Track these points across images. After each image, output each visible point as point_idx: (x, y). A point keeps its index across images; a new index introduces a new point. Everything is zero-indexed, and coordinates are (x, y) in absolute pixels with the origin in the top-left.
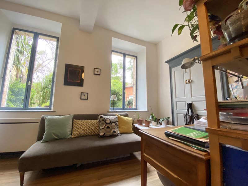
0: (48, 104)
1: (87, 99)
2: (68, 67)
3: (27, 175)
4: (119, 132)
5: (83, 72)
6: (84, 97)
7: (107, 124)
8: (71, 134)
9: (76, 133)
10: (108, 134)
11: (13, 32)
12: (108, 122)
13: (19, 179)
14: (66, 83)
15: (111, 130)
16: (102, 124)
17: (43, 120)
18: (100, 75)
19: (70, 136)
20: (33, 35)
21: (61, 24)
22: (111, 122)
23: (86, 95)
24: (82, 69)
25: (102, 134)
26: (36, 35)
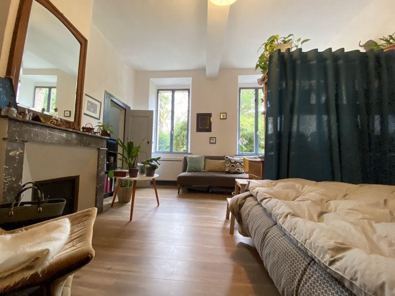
0: (185, 149)
1: (215, 143)
2: (199, 115)
3: (181, 190)
4: (243, 171)
5: (211, 116)
6: (212, 141)
7: (232, 163)
8: (204, 169)
9: (207, 168)
10: (233, 171)
11: (158, 93)
12: (233, 161)
13: (177, 192)
14: (198, 130)
15: (236, 168)
16: (228, 163)
17: (185, 158)
18: (226, 119)
19: (204, 170)
20: (171, 91)
21: (191, 78)
22: (236, 162)
23: (214, 139)
24: (210, 115)
25: (227, 170)
26: (173, 91)
